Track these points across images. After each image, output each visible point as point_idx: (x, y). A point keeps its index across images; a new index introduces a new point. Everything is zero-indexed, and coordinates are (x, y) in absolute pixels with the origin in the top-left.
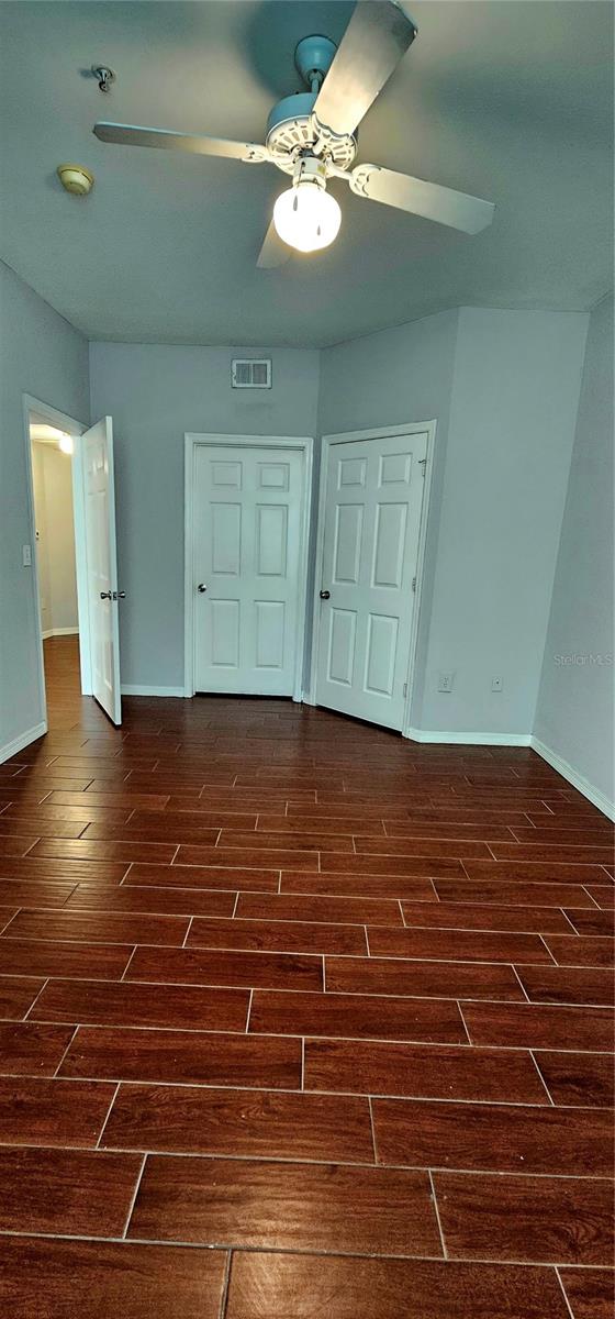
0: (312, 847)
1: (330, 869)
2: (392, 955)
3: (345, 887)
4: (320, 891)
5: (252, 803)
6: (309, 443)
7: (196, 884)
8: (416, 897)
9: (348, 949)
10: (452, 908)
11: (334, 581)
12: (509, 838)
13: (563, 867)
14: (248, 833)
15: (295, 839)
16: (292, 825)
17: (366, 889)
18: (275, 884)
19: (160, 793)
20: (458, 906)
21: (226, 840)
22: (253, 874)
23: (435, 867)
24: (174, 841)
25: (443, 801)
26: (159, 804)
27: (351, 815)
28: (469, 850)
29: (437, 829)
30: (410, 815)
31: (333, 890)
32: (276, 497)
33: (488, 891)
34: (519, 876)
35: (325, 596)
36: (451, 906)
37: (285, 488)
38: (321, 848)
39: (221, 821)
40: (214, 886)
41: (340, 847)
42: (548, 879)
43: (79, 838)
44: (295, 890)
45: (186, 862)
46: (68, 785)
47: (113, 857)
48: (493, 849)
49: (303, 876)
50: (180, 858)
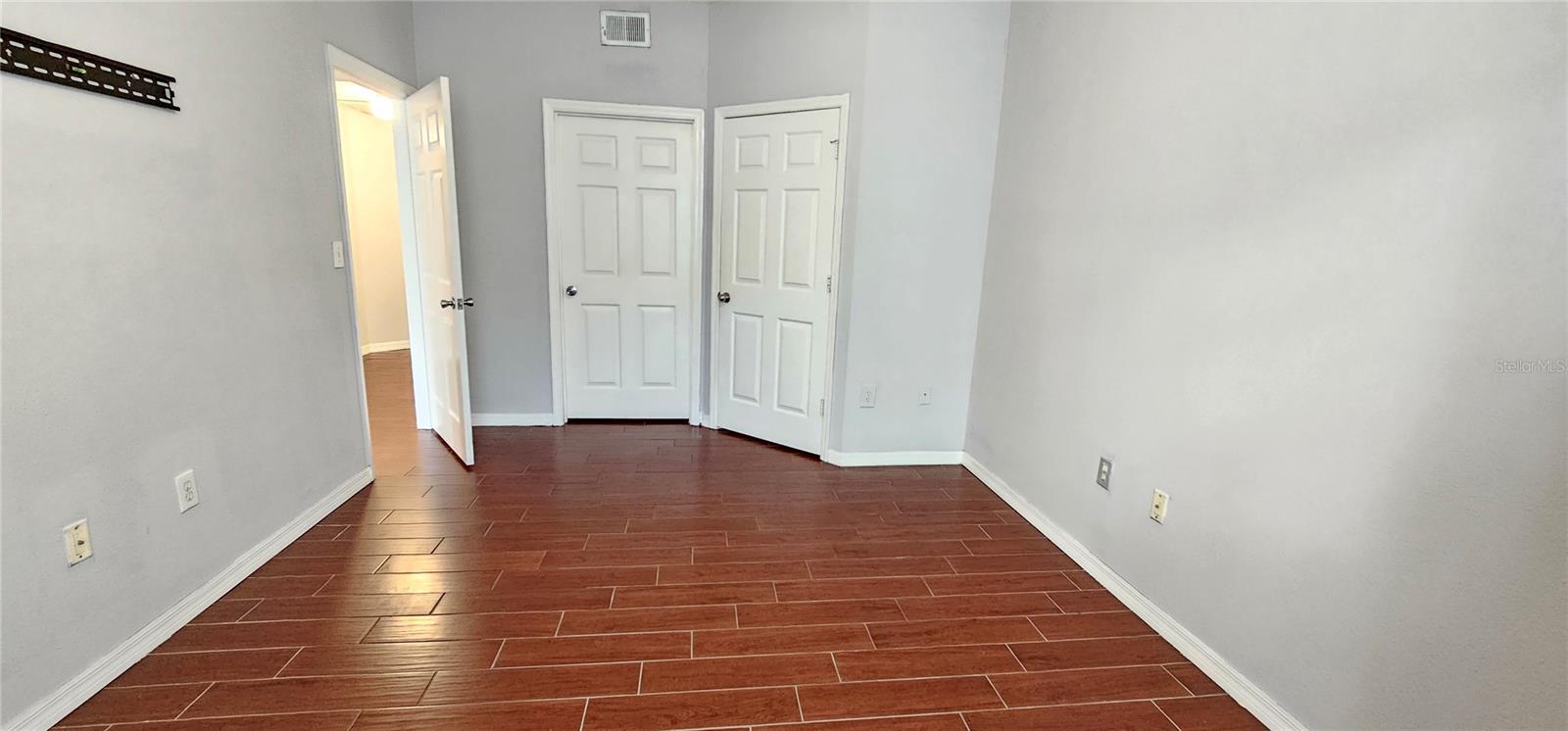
0: (727, 600)
1: (751, 624)
2: (828, 717)
3: (769, 644)
4: (741, 651)
5: (651, 552)
6: (698, 115)
7: (590, 657)
8: (851, 647)
9: (777, 715)
10: (891, 656)
11: (734, 281)
12: (947, 570)
13: (1005, 597)
14: (647, 589)
15: (706, 591)
16: (701, 575)
17: (791, 643)
18: (687, 646)
19: (532, 548)
20: (898, 652)
21: (622, 600)
22: (658, 638)
23: (870, 610)
24: (555, 606)
25: (874, 533)
26: (531, 562)
27: (768, 558)
28: (903, 587)
29: (868, 566)
30: (837, 552)
31: (756, 648)
32: (660, 180)
33: (928, 633)
34: (960, 612)
35: (725, 299)
36: (890, 652)
37: (671, 168)
38: (736, 599)
39: (613, 578)
40: (612, 657)
41: (760, 597)
42: (992, 613)
43: (430, 614)
44: (709, 653)
45: (573, 631)
46: (410, 546)
47: (478, 634)
48: (930, 584)
49: (719, 634)
50: (566, 627)
